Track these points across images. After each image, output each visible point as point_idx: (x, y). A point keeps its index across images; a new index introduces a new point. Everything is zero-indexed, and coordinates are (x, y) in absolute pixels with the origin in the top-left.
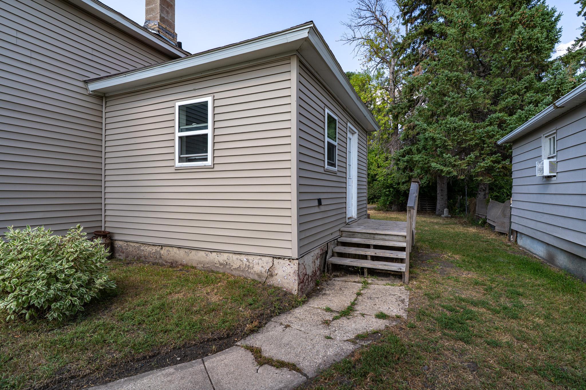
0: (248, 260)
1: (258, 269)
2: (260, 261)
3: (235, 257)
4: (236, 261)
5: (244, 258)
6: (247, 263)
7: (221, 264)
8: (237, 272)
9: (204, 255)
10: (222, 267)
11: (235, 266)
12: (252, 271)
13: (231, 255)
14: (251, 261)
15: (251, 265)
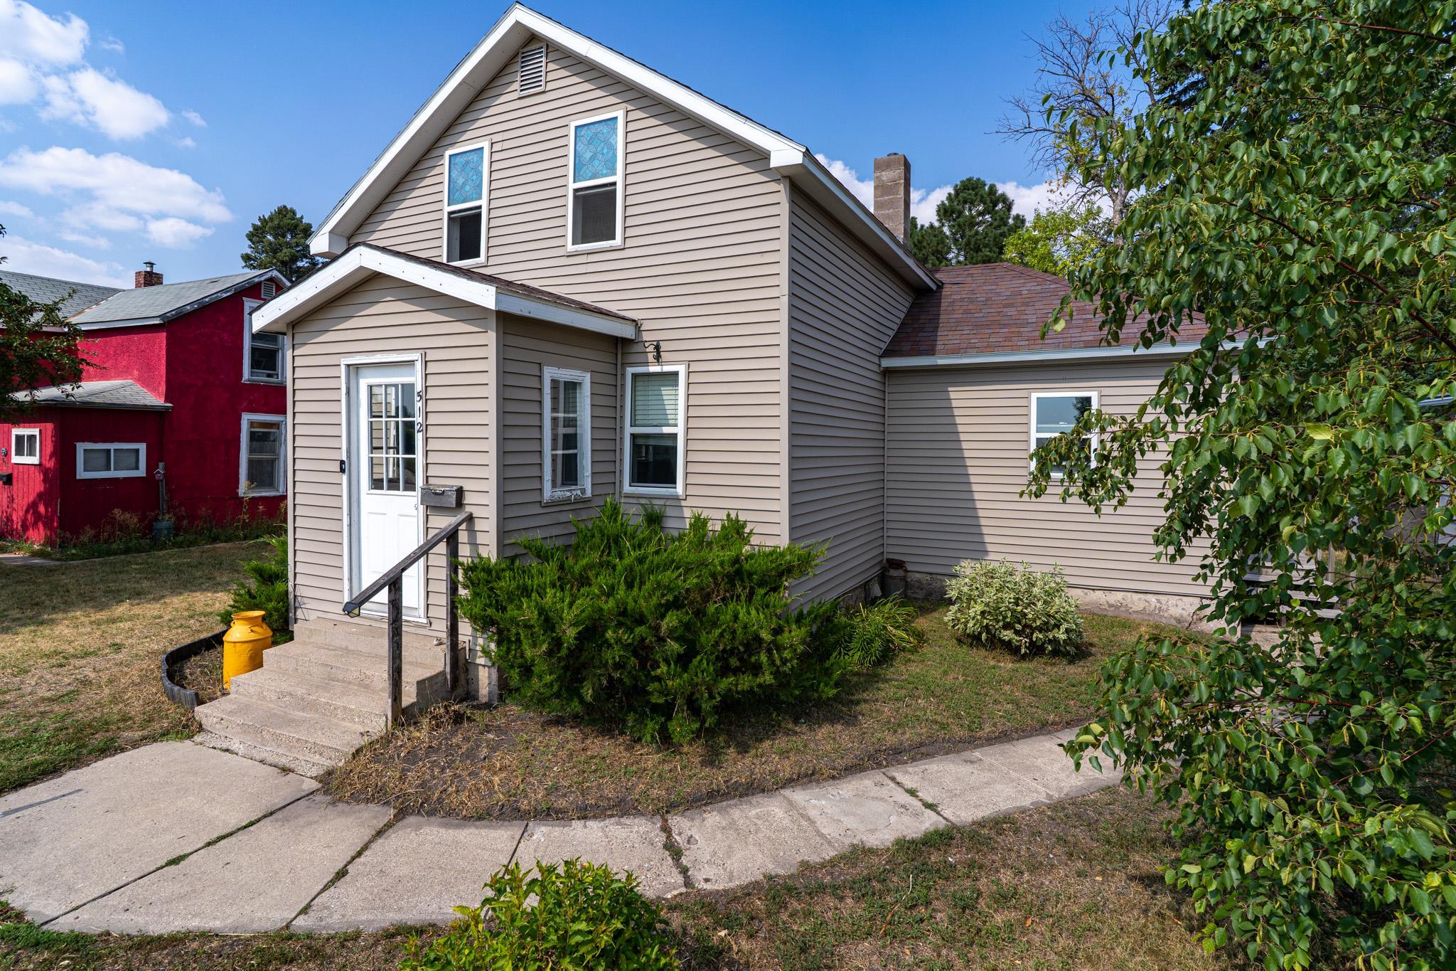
0: (1159, 601)
1: (1175, 612)
2: (1179, 603)
3: (1136, 596)
4: (1137, 603)
5: (1152, 599)
6: (1158, 605)
7: (1111, 606)
8: (1140, 616)
9: (1082, 594)
10: (1112, 609)
11: (1135, 608)
12: (1166, 615)
13: (1129, 594)
14: (1164, 602)
15: (1164, 607)
